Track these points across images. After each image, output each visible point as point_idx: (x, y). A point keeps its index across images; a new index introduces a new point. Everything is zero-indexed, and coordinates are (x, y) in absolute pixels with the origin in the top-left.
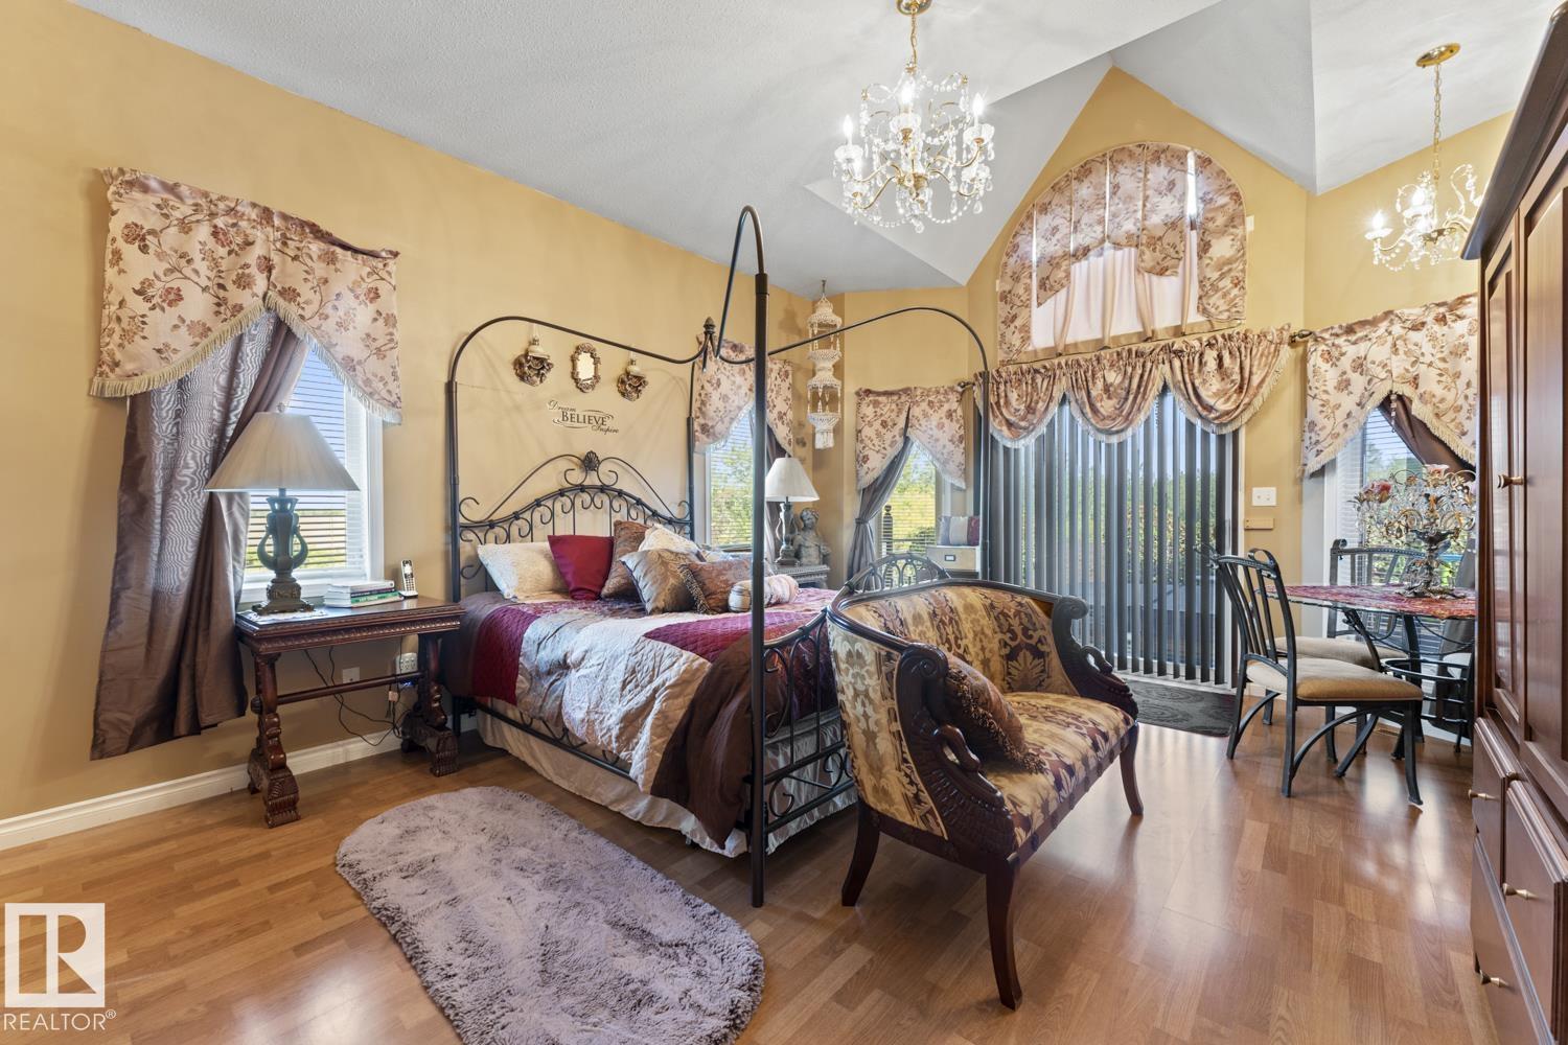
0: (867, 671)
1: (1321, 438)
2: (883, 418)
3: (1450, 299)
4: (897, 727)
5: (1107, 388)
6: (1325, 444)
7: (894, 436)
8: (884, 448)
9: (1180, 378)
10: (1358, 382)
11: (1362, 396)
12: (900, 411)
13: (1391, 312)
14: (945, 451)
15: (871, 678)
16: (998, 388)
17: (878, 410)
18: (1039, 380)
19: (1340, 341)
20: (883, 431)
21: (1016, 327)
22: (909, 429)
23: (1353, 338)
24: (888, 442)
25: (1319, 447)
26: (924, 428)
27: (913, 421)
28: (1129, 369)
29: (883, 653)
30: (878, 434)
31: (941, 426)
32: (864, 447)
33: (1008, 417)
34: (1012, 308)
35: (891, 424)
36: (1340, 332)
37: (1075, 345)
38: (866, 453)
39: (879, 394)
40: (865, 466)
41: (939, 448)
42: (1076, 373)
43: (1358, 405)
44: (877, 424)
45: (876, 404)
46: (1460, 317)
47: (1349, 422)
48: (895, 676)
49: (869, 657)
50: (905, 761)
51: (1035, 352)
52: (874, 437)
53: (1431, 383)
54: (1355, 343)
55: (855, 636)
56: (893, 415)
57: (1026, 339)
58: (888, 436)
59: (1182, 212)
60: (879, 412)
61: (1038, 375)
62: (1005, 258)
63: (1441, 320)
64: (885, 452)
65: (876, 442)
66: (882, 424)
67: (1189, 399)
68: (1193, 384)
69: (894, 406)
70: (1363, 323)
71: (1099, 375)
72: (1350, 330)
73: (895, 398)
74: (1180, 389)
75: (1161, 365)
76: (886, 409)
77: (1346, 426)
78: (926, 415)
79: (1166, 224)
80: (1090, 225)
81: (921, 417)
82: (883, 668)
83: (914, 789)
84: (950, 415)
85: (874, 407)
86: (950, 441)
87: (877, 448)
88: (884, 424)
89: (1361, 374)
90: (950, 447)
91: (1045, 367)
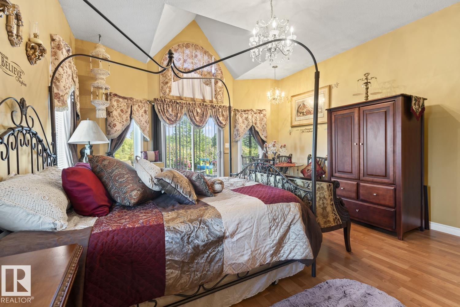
0: (325, 191)
1: (240, 133)
2: (121, 108)
3: (261, 109)
4: (333, 202)
5: (197, 113)
6: (241, 134)
7: (127, 117)
8: (123, 122)
9: (214, 114)
10: (246, 122)
11: (247, 125)
12: (128, 107)
13: (252, 109)
14: (144, 126)
15: (326, 192)
16: (163, 106)
17: (119, 104)
18: (178, 106)
19: (243, 113)
20: (122, 114)
21: (168, 86)
22: (132, 115)
23: (245, 113)
24: (124, 119)
25: (240, 135)
26: (137, 116)
27: (133, 112)
28: (203, 109)
29: (328, 185)
30: (120, 115)
31: (142, 116)
32: (114, 120)
33: (168, 117)
34: (166, 79)
35: (125, 111)
36: (243, 111)
37: (186, 98)
38: (115, 123)
39: (120, 97)
40: (115, 129)
41: (142, 124)
42: (189, 107)
43: (246, 127)
44: (119, 110)
45: (118, 101)
46: (262, 113)
47: (245, 130)
48: (332, 190)
49: (325, 187)
50: (334, 210)
51: (173, 96)
52: (118, 116)
53: (258, 125)
54: (245, 114)
55: (321, 182)
56: (126, 108)
57: (170, 91)
58: (124, 117)
59: (211, 71)
60: (119, 105)
61: (178, 105)
62: (162, 61)
63: (259, 113)
64: (123, 123)
65: (119, 118)
66: (121, 111)
67: (216, 120)
68: (217, 117)
69: (125, 104)
70: (248, 110)
71: (196, 109)
72: (245, 111)
73: (126, 100)
74: (214, 117)
75: (210, 110)
76: (122, 104)
77: (244, 131)
78: (138, 110)
79: (207, 72)
80: (190, 63)
81: (136, 111)
82: (329, 189)
83: (335, 216)
84: (145, 112)
85: (117, 102)
86: (146, 122)
87: (120, 121)
88: (122, 111)
89: (246, 121)
90: (146, 124)
91: (180, 102)
